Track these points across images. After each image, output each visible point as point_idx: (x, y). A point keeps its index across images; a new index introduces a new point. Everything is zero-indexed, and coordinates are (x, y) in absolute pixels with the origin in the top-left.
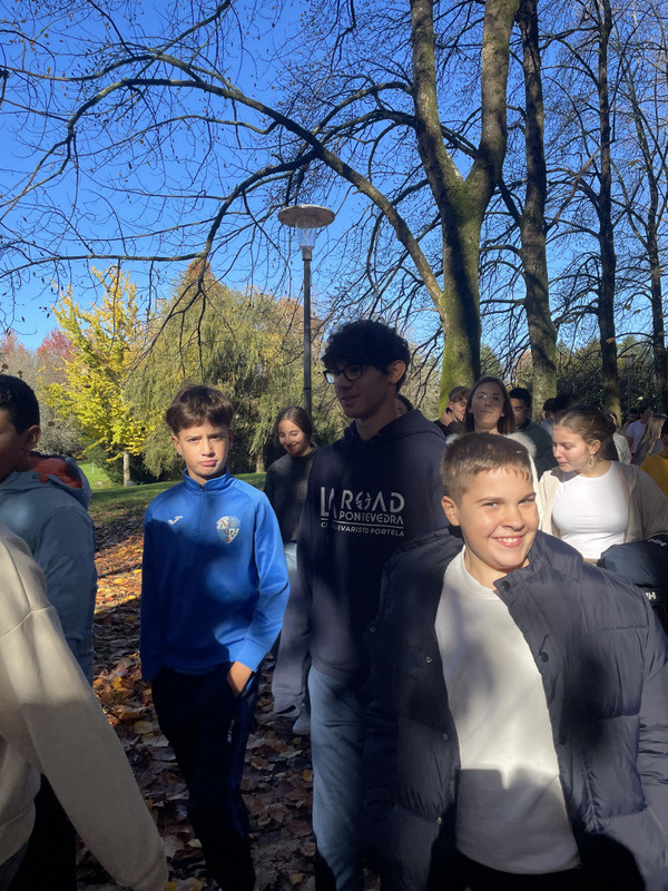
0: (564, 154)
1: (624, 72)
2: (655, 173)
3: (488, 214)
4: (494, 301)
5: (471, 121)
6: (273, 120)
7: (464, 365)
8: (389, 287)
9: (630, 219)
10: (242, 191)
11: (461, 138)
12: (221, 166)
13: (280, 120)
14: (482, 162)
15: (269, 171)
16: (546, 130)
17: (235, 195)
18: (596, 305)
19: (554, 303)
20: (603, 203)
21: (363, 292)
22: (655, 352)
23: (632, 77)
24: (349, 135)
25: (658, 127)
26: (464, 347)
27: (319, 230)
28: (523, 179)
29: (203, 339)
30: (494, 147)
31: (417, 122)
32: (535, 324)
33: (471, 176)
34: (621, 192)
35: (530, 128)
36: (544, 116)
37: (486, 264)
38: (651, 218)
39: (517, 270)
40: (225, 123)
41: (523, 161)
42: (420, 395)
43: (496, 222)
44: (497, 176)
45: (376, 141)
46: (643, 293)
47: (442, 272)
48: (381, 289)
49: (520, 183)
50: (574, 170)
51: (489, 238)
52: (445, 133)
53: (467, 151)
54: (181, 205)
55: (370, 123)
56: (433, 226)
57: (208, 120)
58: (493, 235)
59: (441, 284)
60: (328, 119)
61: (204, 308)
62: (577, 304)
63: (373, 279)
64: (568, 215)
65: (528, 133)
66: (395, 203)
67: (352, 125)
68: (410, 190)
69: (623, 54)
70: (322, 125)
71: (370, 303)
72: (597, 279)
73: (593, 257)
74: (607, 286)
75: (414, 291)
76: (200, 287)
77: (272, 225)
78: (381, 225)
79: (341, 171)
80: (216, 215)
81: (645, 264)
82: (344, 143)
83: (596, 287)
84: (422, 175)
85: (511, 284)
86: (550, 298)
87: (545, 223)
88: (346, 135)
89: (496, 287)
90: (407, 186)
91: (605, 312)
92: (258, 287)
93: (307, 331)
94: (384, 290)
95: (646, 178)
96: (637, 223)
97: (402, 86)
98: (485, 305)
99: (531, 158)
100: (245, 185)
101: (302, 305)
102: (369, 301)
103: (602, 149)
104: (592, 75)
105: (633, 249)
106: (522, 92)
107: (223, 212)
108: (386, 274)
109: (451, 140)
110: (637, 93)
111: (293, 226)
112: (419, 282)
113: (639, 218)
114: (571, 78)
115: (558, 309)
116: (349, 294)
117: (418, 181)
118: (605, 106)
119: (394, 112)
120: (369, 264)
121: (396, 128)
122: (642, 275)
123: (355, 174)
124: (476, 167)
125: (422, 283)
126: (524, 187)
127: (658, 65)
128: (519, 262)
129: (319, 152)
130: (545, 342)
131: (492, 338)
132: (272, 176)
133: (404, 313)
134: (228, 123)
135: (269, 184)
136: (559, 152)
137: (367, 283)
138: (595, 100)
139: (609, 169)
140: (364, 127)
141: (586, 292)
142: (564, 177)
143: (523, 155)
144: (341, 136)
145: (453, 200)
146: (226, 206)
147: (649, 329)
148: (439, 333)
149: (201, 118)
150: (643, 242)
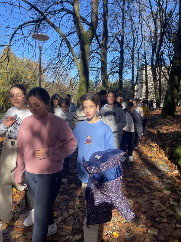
0: (112, 28)
1: (129, 8)
2: (135, 37)
3: (92, 43)
4: (93, 67)
5: (89, 15)
6: (31, 7)
7: (84, 84)
8: (64, 61)
9: (128, 48)
10: (21, 27)
11: (86, 20)
12: (15, 19)
13: (33, 7)
14: (91, 28)
15: (29, 22)
16: (108, 21)
17: (19, 28)
18: (118, 71)
19: (108, 69)
20: (122, 43)
21: (57, 61)
22: (132, 84)
23: (131, 9)
24: (54, 14)
25: (136, 24)
26: (85, 80)
27: (44, 42)
28: (102, 34)
29: (8, 71)
30: (94, 24)
31: (74, 14)
32: (103, 75)
33: (88, 31)
34: (126, 41)
35: (104, 20)
36: (108, 17)
37: (91, 57)
38: (133, 49)
39: (99, 59)
40: (16, 6)
41: (102, 29)
42: (72, 92)
43: (94, 46)
44: (95, 32)
45: (62, 17)
46: (130, 69)
47: (79, 58)
48: (62, 61)
49: (101, 35)
50: (115, 33)
51: (92, 50)
52: (81, 18)
53: (87, 24)
54: (2, 30)
55: (60, 12)
56: (77, 45)
57: (11, 4)
58: (93, 49)
59: (79, 62)
60: (48, 9)
61: (8, 62)
62: (114, 70)
63: (60, 58)
64: (113, 46)
65: (103, 21)
66: (67, 36)
67: (55, 11)
68: (71, 33)
69: (129, 3)
70: (46, 10)
71: (59, 65)
72: (119, 64)
73: (118, 58)
74: (121, 66)
75: (71, 63)
76: (7, 55)
77: (30, 39)
78: (63, 43)
79: (51, 25)
80: (13, 34)
81: (131, 61)
82: (52, 17)
83: (119, 66)
84: (75, 29)
85: (98, 63)
86: (107, 68)
87: (107, 47)
88: (53, 14)
89: (93, 64)
90: (70, 32)
91: (120, 73)
92: (26, 57)
93: (40, 71)
94: (63, 61)
95: (132, 38)
96: (130, 50)
97: (70, 2)
98: (90, 68)
99: (104, 28)
100: (22, 25)
101: (39, 63)
102: (59, 64)
103: (122, 29)
104: (121, 7)
105: (128, 57)
106: (102, 9)
107: (15, 33)
108: (64, 57)
109: (83, 20)
110: (132, 14)
111: (37, 40)
112: (73, 60)
113: (130, 48)
114: (115, 7)
115: (109, 71)
116: (53, 62)
117: (73, 31)
118: (123, 16)
119: (67, 10)
120: (59, 54)
121: (67, 14)
122: (130, 64)
123: (55, 26)
124: (90, 29)
125: (74, 61)
126: (102, 36)
127: (137, 7)
128: (100, 57)
129: (45, 18)
130: (105, 80)
131: (92, 77)
132: (30, 24)
133: (69, 68)
134: (17, 6)
135: (30, 26)
136: (111, 28)
137: (58, 59)
138: (121, 14)
139: (124, 34)
140: (58, 13)
141: (116, 67)
142: (112, 35)
143: (102, 27)
144: (51, 14)
145: (83, 37)
146: (16, 31)
147: (131, 78)
148: (78, 75)
149: (8, 3)
150: (131, 55)
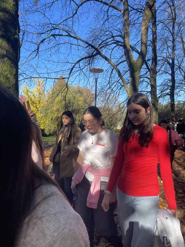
0: (162, 53)
1: (179, 30)
3: (142, 68)
4: (142, 91)
5: (138, 43)
11: (135, 48)
12: (73, 55)
14: (141, 55)
16: (157, 46)
17: (77, 63)
18: (170, 93)
19: (158, 92)
20: (172, 66)
23: (181, 31)
32: (153, 98)
34: (178, 63)
35: (153, 46)
36: (157, 43)
37: (140, 81)
39: (148, 83)
40: (75, 45)
41: (151, 54)
43: (143, 71)
45: (113, 49)
49: (150, 60)
50: (165, 57)
53: (136, 52)
54: (62, 65)
57: (71, 44)
58: (142, 74)
59: (129, 86)
61: (67, 91)
62: (164, 92)
64: (163, 69)
66: (117, 65)
68: (121, 62)
69: (179, 26)
70: (99, 45)
72: (170, 86)
73: (169, 80)
74: (173, 88)
75: (121, 88)
76: (66, 86)
78: (113, 71)
79: (104, 58)
80: (72, 68)
82: (104, 49)
83: (170, 88)
85: (147, 87)
87: (156, 71)
89: (142, 87)
91: (172, 95)
94: (113, 88)
96: (181, 71)
99: (153, 53)
100: (79, 60)
105: (180, 78)
106: (151, 36)
107: (74, 67)
108: (114, 83)
109: (132, 48)
110: (183, 36)
112: (122, 85)
114: (165, 32)
115: (159, 94)
118: (174, 40)
122: (183, 85)
124: (139, 58)
128: (149, 81)
130: (155, 103)
138: (171, 38)
139: (174, 56)
141: (167, 89)
142: (162, 59)
143: (151, 52)
148: (127, 99)
150: (183, 76)
